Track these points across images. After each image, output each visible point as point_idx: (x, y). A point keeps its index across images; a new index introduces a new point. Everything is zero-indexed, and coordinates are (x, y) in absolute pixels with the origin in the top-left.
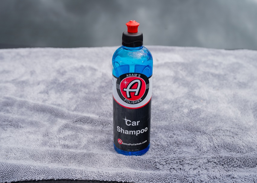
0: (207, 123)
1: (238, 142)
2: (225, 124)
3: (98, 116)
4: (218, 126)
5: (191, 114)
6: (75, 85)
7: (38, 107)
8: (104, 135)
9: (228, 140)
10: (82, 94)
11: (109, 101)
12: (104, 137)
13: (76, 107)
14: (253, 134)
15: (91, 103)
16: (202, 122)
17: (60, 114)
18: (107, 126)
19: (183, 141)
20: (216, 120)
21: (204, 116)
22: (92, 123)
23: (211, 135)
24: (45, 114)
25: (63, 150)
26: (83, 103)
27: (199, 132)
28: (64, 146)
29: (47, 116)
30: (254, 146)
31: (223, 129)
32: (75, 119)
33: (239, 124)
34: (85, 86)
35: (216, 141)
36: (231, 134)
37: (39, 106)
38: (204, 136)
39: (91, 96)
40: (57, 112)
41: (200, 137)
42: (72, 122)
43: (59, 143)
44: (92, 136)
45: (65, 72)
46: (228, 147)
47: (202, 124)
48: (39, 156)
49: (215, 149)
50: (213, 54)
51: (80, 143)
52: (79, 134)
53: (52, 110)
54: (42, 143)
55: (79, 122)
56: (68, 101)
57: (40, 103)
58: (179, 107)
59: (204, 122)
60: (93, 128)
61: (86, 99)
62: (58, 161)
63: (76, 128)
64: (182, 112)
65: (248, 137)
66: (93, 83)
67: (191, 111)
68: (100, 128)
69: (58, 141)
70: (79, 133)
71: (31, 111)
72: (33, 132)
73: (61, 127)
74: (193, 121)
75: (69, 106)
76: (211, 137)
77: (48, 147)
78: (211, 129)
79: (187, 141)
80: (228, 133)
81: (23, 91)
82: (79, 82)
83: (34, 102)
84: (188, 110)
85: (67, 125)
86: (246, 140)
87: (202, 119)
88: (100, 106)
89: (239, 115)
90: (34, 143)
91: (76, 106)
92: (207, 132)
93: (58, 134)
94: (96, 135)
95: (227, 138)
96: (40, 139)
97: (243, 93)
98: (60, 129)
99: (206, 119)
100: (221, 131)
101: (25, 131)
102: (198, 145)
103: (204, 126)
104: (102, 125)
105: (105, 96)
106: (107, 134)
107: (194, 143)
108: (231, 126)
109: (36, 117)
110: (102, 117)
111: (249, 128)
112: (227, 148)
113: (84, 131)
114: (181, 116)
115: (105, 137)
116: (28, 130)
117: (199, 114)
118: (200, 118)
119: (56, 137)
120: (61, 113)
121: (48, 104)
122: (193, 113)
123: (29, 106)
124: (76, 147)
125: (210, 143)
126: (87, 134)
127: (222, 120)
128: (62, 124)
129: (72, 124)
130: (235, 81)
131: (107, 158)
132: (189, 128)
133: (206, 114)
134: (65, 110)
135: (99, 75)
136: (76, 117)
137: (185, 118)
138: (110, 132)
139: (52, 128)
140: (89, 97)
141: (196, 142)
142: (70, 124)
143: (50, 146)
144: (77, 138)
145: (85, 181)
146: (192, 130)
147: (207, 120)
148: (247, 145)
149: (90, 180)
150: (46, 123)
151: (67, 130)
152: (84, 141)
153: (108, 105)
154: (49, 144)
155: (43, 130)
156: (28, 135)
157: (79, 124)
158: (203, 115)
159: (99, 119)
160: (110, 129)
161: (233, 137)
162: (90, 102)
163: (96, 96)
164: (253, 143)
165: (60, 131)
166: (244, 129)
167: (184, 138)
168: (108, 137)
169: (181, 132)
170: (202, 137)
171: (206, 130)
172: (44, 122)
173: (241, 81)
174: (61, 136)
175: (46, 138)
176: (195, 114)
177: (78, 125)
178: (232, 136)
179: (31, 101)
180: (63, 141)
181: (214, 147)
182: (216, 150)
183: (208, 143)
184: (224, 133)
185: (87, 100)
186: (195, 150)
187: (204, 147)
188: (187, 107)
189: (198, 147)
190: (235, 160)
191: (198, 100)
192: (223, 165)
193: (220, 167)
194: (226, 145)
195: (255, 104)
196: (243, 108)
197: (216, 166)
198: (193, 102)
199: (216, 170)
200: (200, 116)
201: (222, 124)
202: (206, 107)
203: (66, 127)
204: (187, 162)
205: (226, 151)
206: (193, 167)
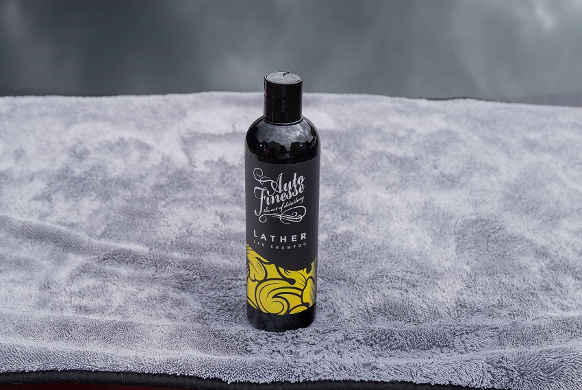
0: (360, 262)
1: (414, 299)
2: (396, 265)
3: (148, 249)
4: (381, 268)
5: (331, 244)
7: (31, 229)
8: (157, 286)
9: (396, 296)
10: (117, 203)
11: (173, 216)
12: (156, 291)
13: (106, 230)
14: (448, 285)
15: (136, 220)
16: (352, 261)
17: (73, 245)
18: (163, 269)
20: (379, 256)
21: (358, 248)
22: (135, 263)
23: (365, 286)
24: (44, 243)
26: (120, 222)
27: (342, 281)
28: (80, 308)
29: (47, 249)
30: (442, 308)
31: (389, 274)
32: (103, 254)
33: (424, 265)
35: (372, 299)
36: (404, 285)
37: (31, 227)
39: (137, 206)
40: (68, 240)
41: (342, 290)
42: (97, 260)
43: (71, 303)
44: (133, 289)
46: (391, 310)
47: (351, 266)
49: (367, 315)
51: (109, 303)
53: (57, 237)
54: (38, 303)
55: (109, 260)
56: (90, 217)
57: (34, 221)
59: (355, 261)
60: (137, 272)
61: (125, 211)
62: (67, 336)
63: (103, 273)
65: (436, 292)
67: (334, 238)
68: (149, 272)
69: (67, 299)
70: (108, 283)
71: (17, 237)
72: (21, 280)
73: (74, 270)
74: (333, 257)
75: (92, 228)
78: (366, 275)
80: (398, 284)
82: (113, 175)
83: (23, 220)
84: (328, 235)
85: (88, 266)
86: (429, 296)
87: (353, 254)
88: (153, 228)
89: (428, 247)
90: (22, 303)
91: (106, 226)
92: (356, 282)
93: (68, 285)
94: (141, 287)
95: (394, 292)
96: (33, 296)
98: (73, 274)
99: (360, 255)
100: (385, 278)
101: (6, 279)
102: (336, 308)
103: (353, 269)
104: (154, 267)
105: (164, 206)
106: (163, 284)
107: (328, 303)
108: (406, 269)
109: (28, 251)
110: (155, 251)
111: (441, 272)
112: (391, 313)
113: (117, 277)
116: (11, 276)
117: (348, 244)
118: (349, 252)
120: (75, 242)
121: (50, 223)
122: (335, 242)
123: (13, 227)
124: (102, 310)
126: (125, 284)
127: (391, 256)
128: (76, 265)
129: (95, 265)
130: (435, 172)
133: (362, 245)
134: (83, 236)
136: (105, 250)
138: (168, 280)
139: (57, 272)
140: (132, 208)
141: (333, 300)
142: (92, 263)
143: (53, 308)
144: (105, 292)
145: (111, 372)
147: (361, 257)
148: (430, 307)
149: (121, 371)
150: (45, 262)
151: (85, 277)
152: (117, 299)
153: (168, 226)
155: (40, 276)
156: (11, 286)
157: (109, 265)
158: (355, 247)
159: (150, 254)
160: (170, 275)
162: (134, 219)
163: (146, 207)
164: (443, 302)
165: (72, 278)
166: (430, 275)
168: (163, 290)
171: (356, 278)
172: (42, 260)
174: (75, 288)
175: (46, 292)
176: (340, 245)
177: (108, 268)
178: (405, 288)
179: (17, 218)
180: (78, 298)
181: (365, 310)
184: (390, 283)
185: (128, 214)
186: (329, 316)
187: (345, 312)
188: (326, 229)
189: (334, 311)
190: (397, 336)
191: (351, 213)
192: (372, 345)
193: (367, 348)
194: (388, 307)
195: (465, 222)
196: (438, 231)
197: (358, 348)
198: (341, 218)
199: (357, 355)
200: (349, 248)
201: (389, 266)
202: (365, 229)
203: (84, 270)
204: (306, 340)
205: (386, 319)
206: (315, 348)
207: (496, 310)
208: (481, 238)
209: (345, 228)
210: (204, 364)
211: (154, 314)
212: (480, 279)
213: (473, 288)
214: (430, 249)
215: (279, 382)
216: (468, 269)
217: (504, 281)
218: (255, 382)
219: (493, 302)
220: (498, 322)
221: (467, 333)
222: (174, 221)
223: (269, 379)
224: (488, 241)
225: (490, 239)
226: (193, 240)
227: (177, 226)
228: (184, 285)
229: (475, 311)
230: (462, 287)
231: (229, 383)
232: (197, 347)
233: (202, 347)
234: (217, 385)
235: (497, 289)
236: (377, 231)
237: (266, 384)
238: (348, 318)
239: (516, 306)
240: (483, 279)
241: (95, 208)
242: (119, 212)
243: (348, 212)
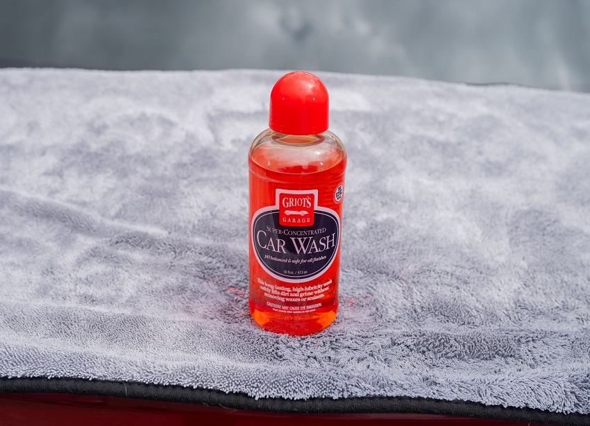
0: (404, 254)
1: (467, 298)
2: (444, 258)
3: (167, 233)
4: (428, 261)
5: (371, 233)
6: (122, 159)
7: (37, 207)
8: (175, 275)
9: (446, 293)
10: (136, 181)
11: (195, 197)
12: (173, 280)
13: (120, 209)
14: (503, 282)
15: (155, 200)
16: (394, 252)
17: (83, 226)
18: (183, 256)
19: (346, 295)
20: (424, 248)
21: (401, 238)
22: (151, 249)
23: (410, 281)
24: (51, 223)
25: (80, 306)
26: (137, 202)
27: (384, 275)
28: (85, 297)
29: (54, 229)
30: (500, 310)
31: (437, 268)
32: (116, 236)
33: (475, 259)
34: (145, 161)
35: (420, 297)
36: (454, 281)
37: (38, 204)
38: (394, 284)
39: (156, 184)
40: (77, 219)
41: (385, 285)
42: (109, 244)
43: (75, 291)
44: (148, 278)
45: (105, 127)
46: (442, 311)
47: (394, 258)
48: (26, 321)
49: (414, 315)
50: (438, 95)
51: (120, 293)
52: (120, 271)
53: (66, 216)
54: (38, 291)
55: (123, 243)
56: (105, 195)
57: (42, 198)
58: (348, 216)
59: (398, 252)
60: (153, 258)
61: (143, 190)
62: (65, 332)
63: (115, 259)
64: (354, 228)
65: (491, 290)
66: (163, 154)
67: (374, 227)
68: (167, 259)
69: (72, 287)
71: (22, 215)
72: (21, 264)
73: (82, 254)
74: (373, 248)
75: (105, 207)
76: (409, 288)
77: (50, 299)
78: (411, 268)
79: (354, 295)
80: (447, 280)
81: (7, 169)
82: (132, 151)
83: (29, 196)
84: (367, 223)
85: (98, 250)
86: (484, 295)
87: (395, 244)
88: (173, 209)
89: (478, 238)
90: (20, 290)
91: (121, 207)
92: (401, 276)
93: (74, 270)
94: (157, 275)
95: (443, 290)
96: (33, 281)
97: (494, 188)
98: (81, 258)
99: (403, 246)
100: (432, 273)
101: (4, 261)
102: (378, 305)
103: (396, 262)
104: (173, 253)
105: (187, 186)
106: (182, 273)
107: (369, 300)
108: (456, 264)
109: (32, 231)
110: (174, 235)
111: (495, 267)
112: (441, 314)
113: (131, 263)
114: (348, 236)
115: (176, 280)
116: (10, 259)
117: (390, 233)
118: (391, 243)
119: (70, 276)
120: (85, 223)
121: (60, 201)
122: (375, 230)
123: (18, 204)
124: (111, 301)
125: (404, 300)
126: (139, 271)
127: (438, 248)
128: (85, 248)
129: (106, 249)
130: (480, 159)
131: (172, 329)
132: (364, 265)
133: (405, 235)
134: (95, 216)
135: (178, 135)
136: (119, 232)
137: (356, 242)
138: (188, 269)
139: (62, 255)
140: (151, 187)
141: (375, 297)
142: (103, 247)
143: (55, 297)
144: (115, 280)
145: (112, 382)
146: (369, 270)
147: (405, 248)
148: (486, 308)
149: (125, 381)
150: (50, 244)
151: (94, 261)
152: (130, 289)
153: (190, 207)
154: (52, 294)
155: (43, 259)
156: (9, 270)
157: (122, 249)
158: (397, 237)
159: (168, 238)
160: (190, 262)
161: (458, 288)
162: (152, 199)
163: (166, 186)
164: (500, 303)
165: (80, 263)
166: (483, 271)
167: (351, 287)
168: (182, 279)
169: (344, 273)
170: (389, 286)
171: (400, 271)
172: (47, 241)
173: (493, 158)
174: (82, 274)
175: (48, 278)
176: (381, 234)
177: (121, 252)
178: (456, 285)
179: (23, 194)
180: (84, 285)
181: (412, 310)
182: (416, 316)
183: (401, 301)
184: (438, 279)
185: (146, 194)
186: (371, 315)
187: (389, 310)
188: (365, 216)
189: (377, 309)
190: (452, 342)
191: (392, 200)
192: (424, 352)
193: (418, 356)
194: (438, 306)
195: (516, 213)
196: (488, 221)
197: (408, 355)
198: (380, 204)
199: (408, 364)
200: (391, 238)
201: (436, 259)
202: (407, 217)
203: (94, 254)
204: (346, 344)
205: (436, 320)
206: (358, 355)
207: (561, 313)
208: (535, 231)
209: (385, 216)
210: (227, 374)
211: (170, 307)
212: (539, 276)
213: (532, 287)
214: (480, 241)
215: (318, 398)
216: (524, 264)
217: (566, 280)
218: (288, 399)
219: (557, 304)
220: (564, 328)
221: (533, 340)
222: (197, 202)
223: (305, 395)
224: (544, 235)
225: (545, 232)
226: (217, 223)
227: (199, 207)
228: (206, 274)
229: (537, 313)
230: (519, 285)
231: (257, 399)
232: (218, 350)
233: (225, 350)
234: (242, 400)
235: (559, 289)
236: (422, 219)
237: (302, 400)
238: (393, 317)
239: (583, 309)
240: (542, 277)
241: (110, 185)
242: (136, 192)
243: (389, 199)
